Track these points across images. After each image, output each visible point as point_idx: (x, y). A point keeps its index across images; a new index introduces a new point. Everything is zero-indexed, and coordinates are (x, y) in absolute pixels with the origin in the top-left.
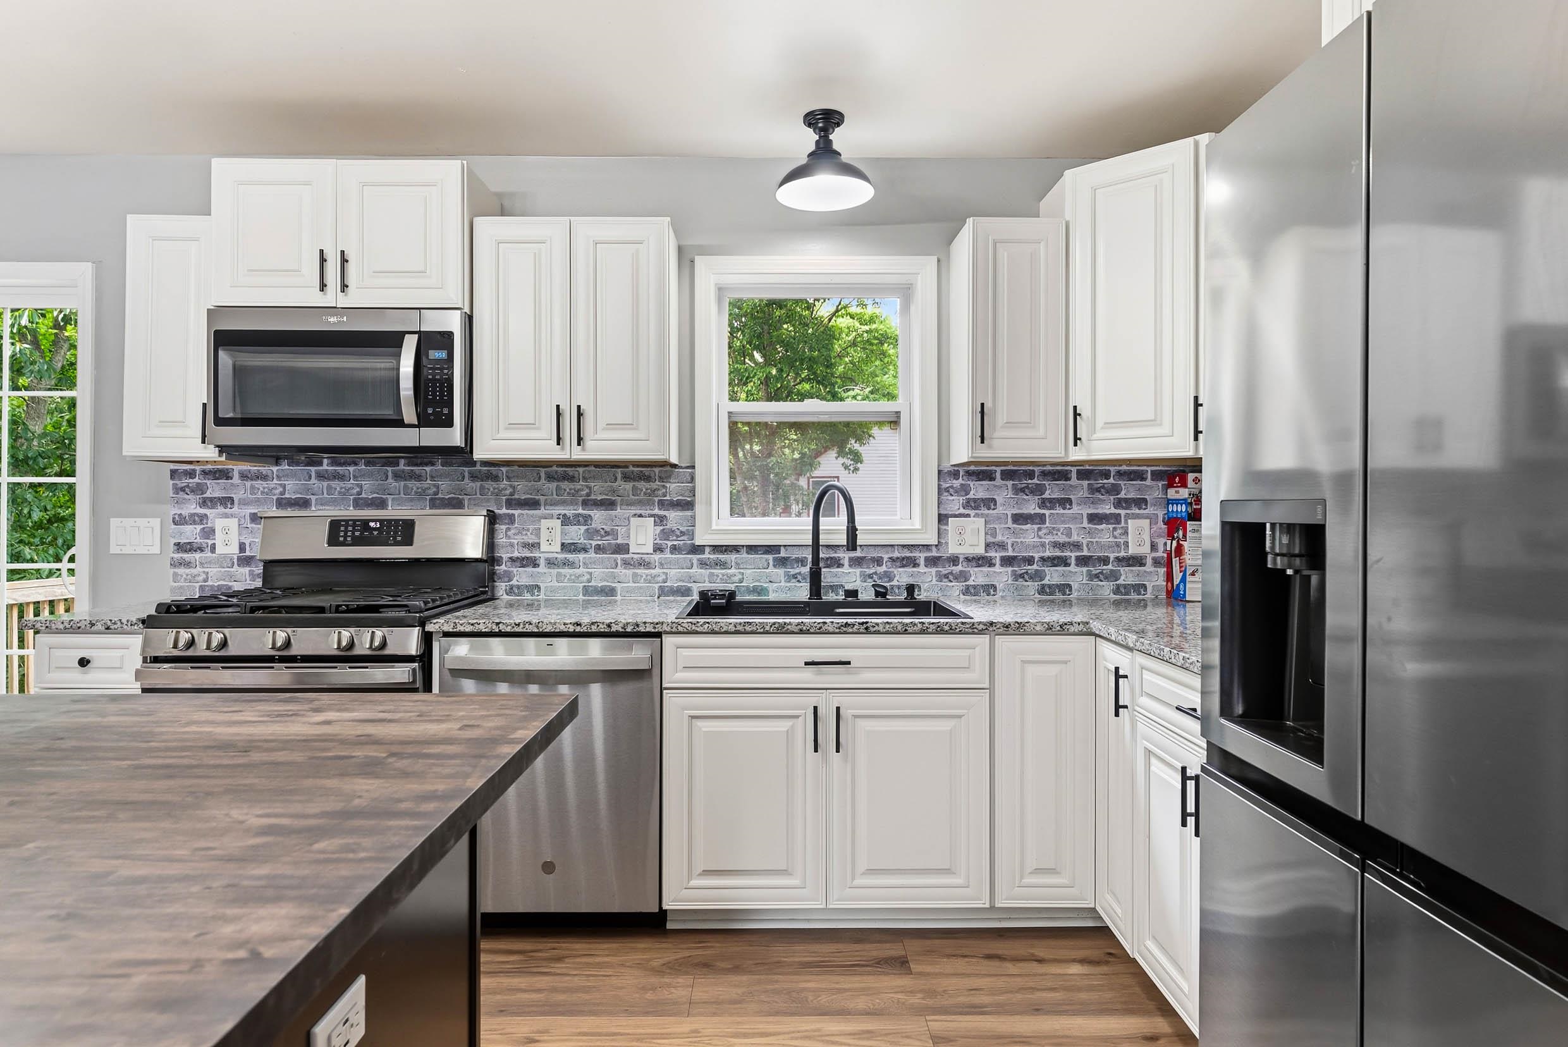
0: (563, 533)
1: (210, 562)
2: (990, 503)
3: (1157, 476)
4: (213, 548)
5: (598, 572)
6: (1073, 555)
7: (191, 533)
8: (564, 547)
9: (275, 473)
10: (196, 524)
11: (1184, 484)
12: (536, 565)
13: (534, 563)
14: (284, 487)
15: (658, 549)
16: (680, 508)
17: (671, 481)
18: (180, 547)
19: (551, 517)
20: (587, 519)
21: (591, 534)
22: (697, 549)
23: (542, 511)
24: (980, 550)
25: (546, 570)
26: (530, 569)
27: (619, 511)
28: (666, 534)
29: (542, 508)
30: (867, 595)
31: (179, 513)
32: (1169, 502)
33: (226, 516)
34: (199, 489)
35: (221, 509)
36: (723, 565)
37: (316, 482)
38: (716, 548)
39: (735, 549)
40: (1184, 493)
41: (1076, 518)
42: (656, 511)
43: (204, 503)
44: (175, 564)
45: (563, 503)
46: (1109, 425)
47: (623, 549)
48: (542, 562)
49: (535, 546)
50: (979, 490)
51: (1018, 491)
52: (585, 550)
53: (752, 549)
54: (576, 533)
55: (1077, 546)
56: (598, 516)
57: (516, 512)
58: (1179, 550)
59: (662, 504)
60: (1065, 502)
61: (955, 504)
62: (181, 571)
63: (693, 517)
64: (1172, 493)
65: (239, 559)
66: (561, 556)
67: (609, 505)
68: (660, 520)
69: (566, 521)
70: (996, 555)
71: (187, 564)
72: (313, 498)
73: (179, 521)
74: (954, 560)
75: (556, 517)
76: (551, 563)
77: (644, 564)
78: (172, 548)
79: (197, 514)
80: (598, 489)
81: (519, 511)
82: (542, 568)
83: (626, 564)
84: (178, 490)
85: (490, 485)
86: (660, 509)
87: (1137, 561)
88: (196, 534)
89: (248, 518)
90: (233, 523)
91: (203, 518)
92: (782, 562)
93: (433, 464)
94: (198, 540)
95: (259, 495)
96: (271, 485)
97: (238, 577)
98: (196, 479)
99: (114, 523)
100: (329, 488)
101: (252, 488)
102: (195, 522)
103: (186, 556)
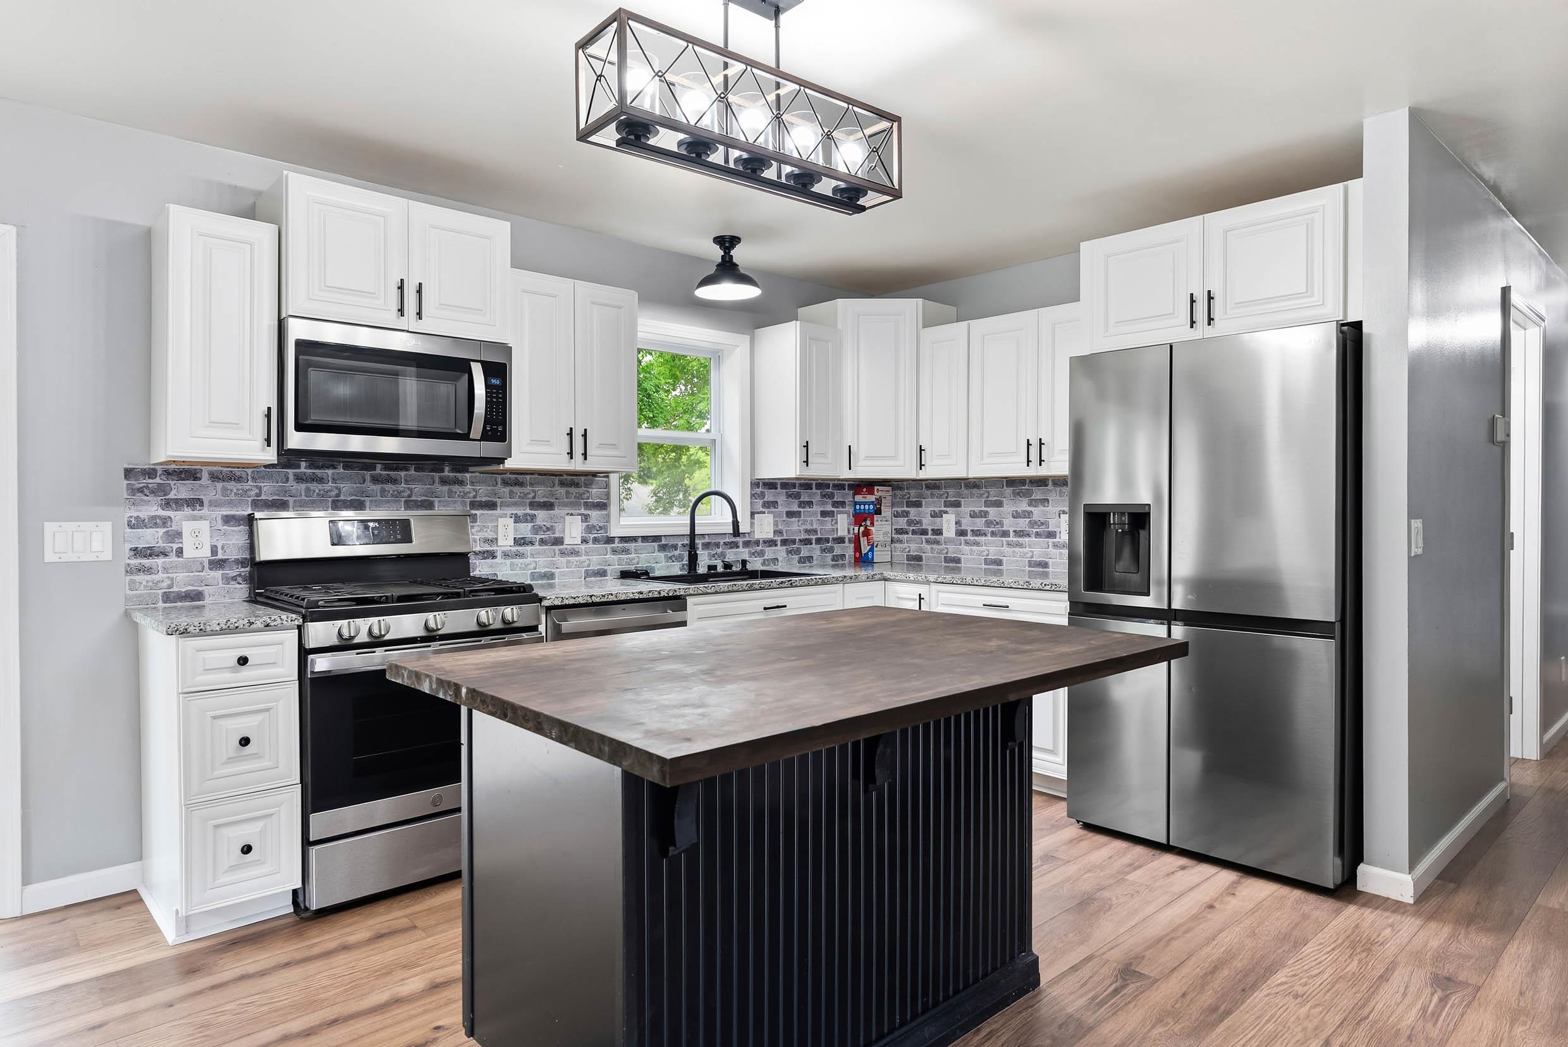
0: (516, 530)
1: (176, 567)
2: (774, 504)
3: (851, 487)
4: (180, 552)
5: (541, 560)
6: (814, 537)
7: (152, 537)
8: (516, 541)
9: (250, 474)
10: (158, 527)
11: (872, 493)
12: (494, 557)
13: (492, 555)
14: (260, 488)
15: (584, 541)
16: (599, 508)
17: (594, 487)
18: (136, 552)
19: (505, 516)
20: (533, 518)
21: (536, 530)
22: (610, 540)
23: (498, 511)
24: (771, 536)
25: (503, 561)
26: (489, 561)
27: (557, 511)
28: (589, 529)
29: (499, 508)
30: (720, 569)
31: (135, 516)
32: (856, 503)
33: (195, 518)
34: (162, 490)
35: (188, 511)
36: (626, 551)
37: (294, 483)
38: (624, 539)
39: (634, 539)
40: (871, 498)
41: (814, 514)
42: (583, 511)
43: (167, 504)
44: (129, 571)
45: (515, 504)
46: (868, 458)
47: (559, 541)
48: (499, 554)
49: (494, 541)
50: (770, 495)
51: (789, 496)
52: (532, 543)
53: (645, 539)
54: (525, 529)
55: (815, 531)
56: (541, 515)
57: (478, 512)
58: (867, 533)
59: (587, 506)
60: (810, 504)
61: (759, 503)
62: (141, 578)
63: (608, 515)
64: (859, 498)
65: (211, 562)
66: (513, 549)
67: (548, 506)
68: (586, 518)
69: (517, 519)
70: (779, 539)
71: (148, 570)
72: (291, 500)
73: (136, 524)
74: (757, 543)
75: (508, 516)
76: (506, 555)
77: (574, 553)
78: (127, 553)
79: (159, 517)
80: (541, 493)
81: (481, 512)
82: (499, 560)
83: (562, 553)
84: (133, 491)
85: (456, 488)
86: (585, 509)
87: (841, 540)
88: (158, 538)
89: (220, 521)
90: (204, 525)
91: (165, 521)
92: (663, 548)
93: (407, 470)
94: (161, 544)
95: (233, 497)
96: (246, 486)
97: (210, 582)
98: (158, 480)
99: (50, 527)
100: (308, 490)
101: (224, 489)
102: (156, 525)
103: (146, 562)
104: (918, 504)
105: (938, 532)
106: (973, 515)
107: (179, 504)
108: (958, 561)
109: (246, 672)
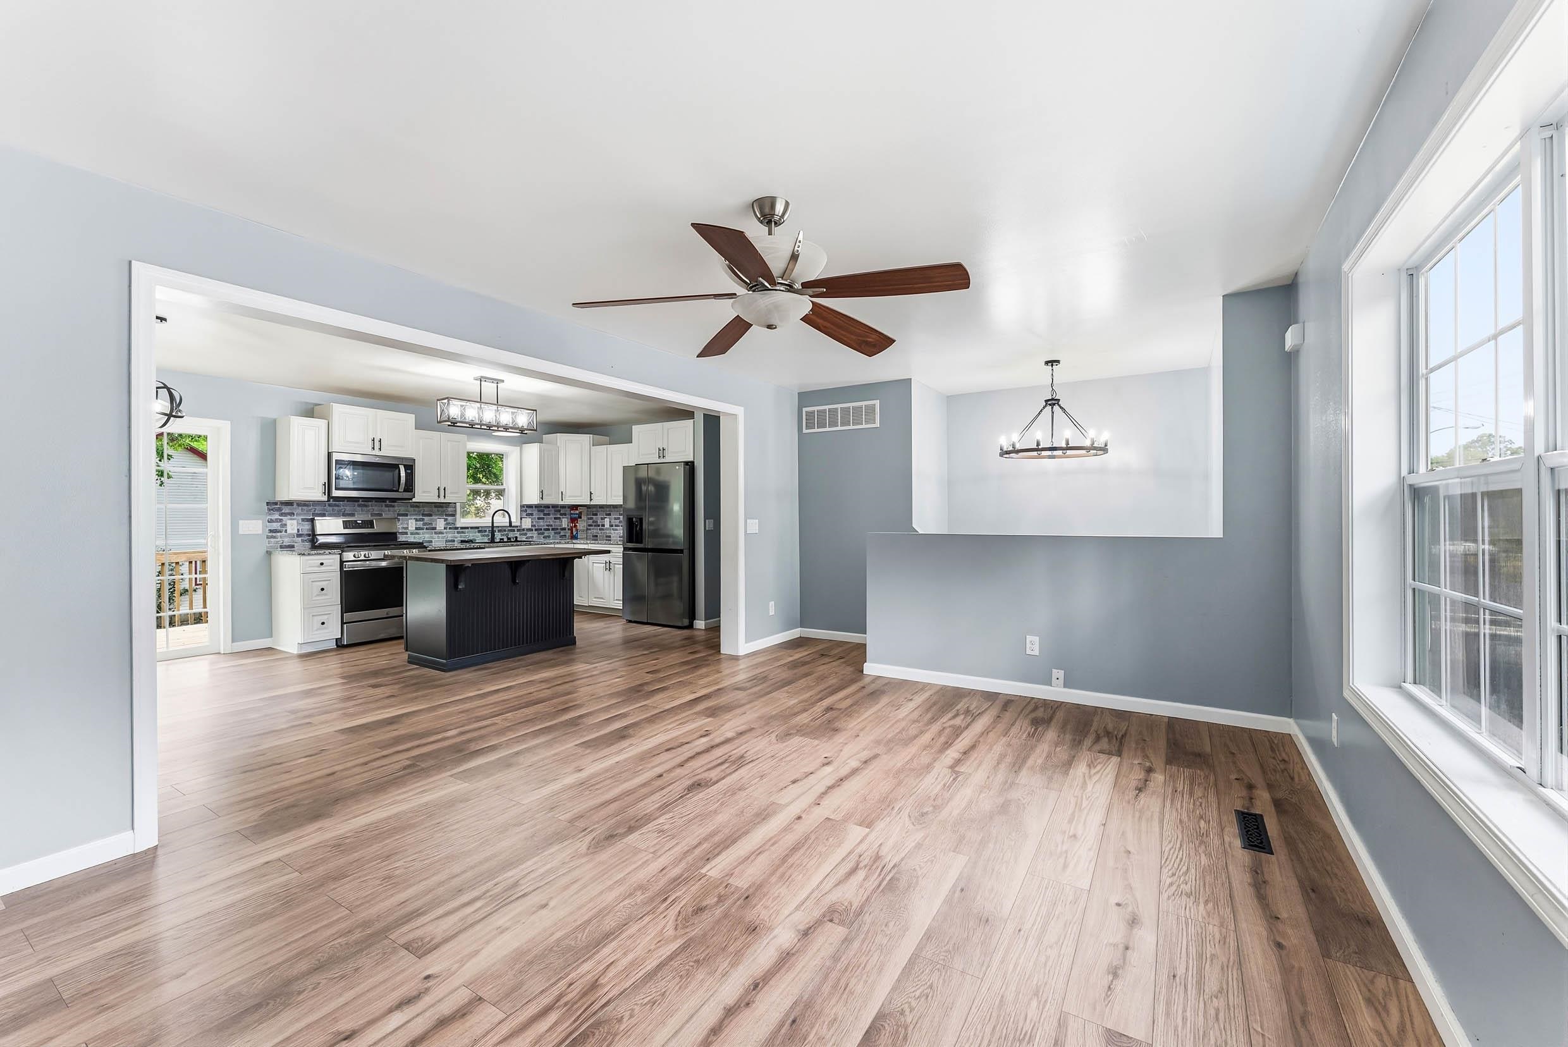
0: (416, 524)
1: (285, 536)
2: (532, 514)
3: (569, 507)
4: (286, 531)
5: (427, 536)
6: (550, 528)
7: (276, 526)
8: (416, 529)
9: (311, 504)
11: (575, 510)
13: (406, 533)
14: (317, 509)
15: (445, 528)
16: (452, 516)
17: (449, 508)
18: (271, 531)
19: (412, 519)
20: (423, 520)
21: (425, 524)
22: (457, 528)
23: (409, 517)
24: (530, 527)
25: (411, 536)
26: (405, 536)
27: (433, 517)
28: (447, 524)
30: (506, 540)
31: (270, 518)
32: (570, 514)
33: (291, 519)
34: (279, 510)
35: (289, 517)
36: (463, 532)
37: (330, 508)
38: (462, 528)
39: (467, 528)
40: (578, 512)
41: (551, 518)
42: (444, 517)
43: (281, 515)
44: (268, 537)
45: (416, 514)
46: (570, 496)
47: (435, 528)
48: (409, 533)
49: (407, 528)
50: (529, 511)
51: (539, 511)
52: (423, 529)
53: (472, 528)
54: (420, 524)
55: (552, 526)
56: (426, 519)
57: (401, 517)
58: (575, 526)
59: (446, 515)
60: (549, 514)
61: (524, 514)
62: (272, 540)
63: (456, 519)
64: (572, 512)
65: (297, 535)
66: (415, 531)
67: (430, 515)
68: (446, 520)
69: (416, 520)
70: (534, 528)
71: (274, 537)
72: (327, 513)
73: (270, 521)
74: (524, 530)
76: (412, 534)
77: (441, 533)
78: (267, 531)
79: (279, 519)
80: (427, 510)
82: (409, 535)
83: (436, 533)
84: (269, 510)
85: (391, 509)
87: (564, 529)
88: (278, 526)
89: (301, 520)
90: (295, 522)
91: (281, 520)
92: (479, 532)
94: (279, 528)
95: (305, 512)
96: (310, 508)
97: (297, 541)
98: (278, 506)
99: (241, 522)
100: (333, 509)
101: (302, 509)
102: (278, 522)
103: (274, 534)
104: (596, 515)
105: (603, 525)
106: (615, 519)
107: (285, 514)
108: (610, 537)
109: (323, 568)
